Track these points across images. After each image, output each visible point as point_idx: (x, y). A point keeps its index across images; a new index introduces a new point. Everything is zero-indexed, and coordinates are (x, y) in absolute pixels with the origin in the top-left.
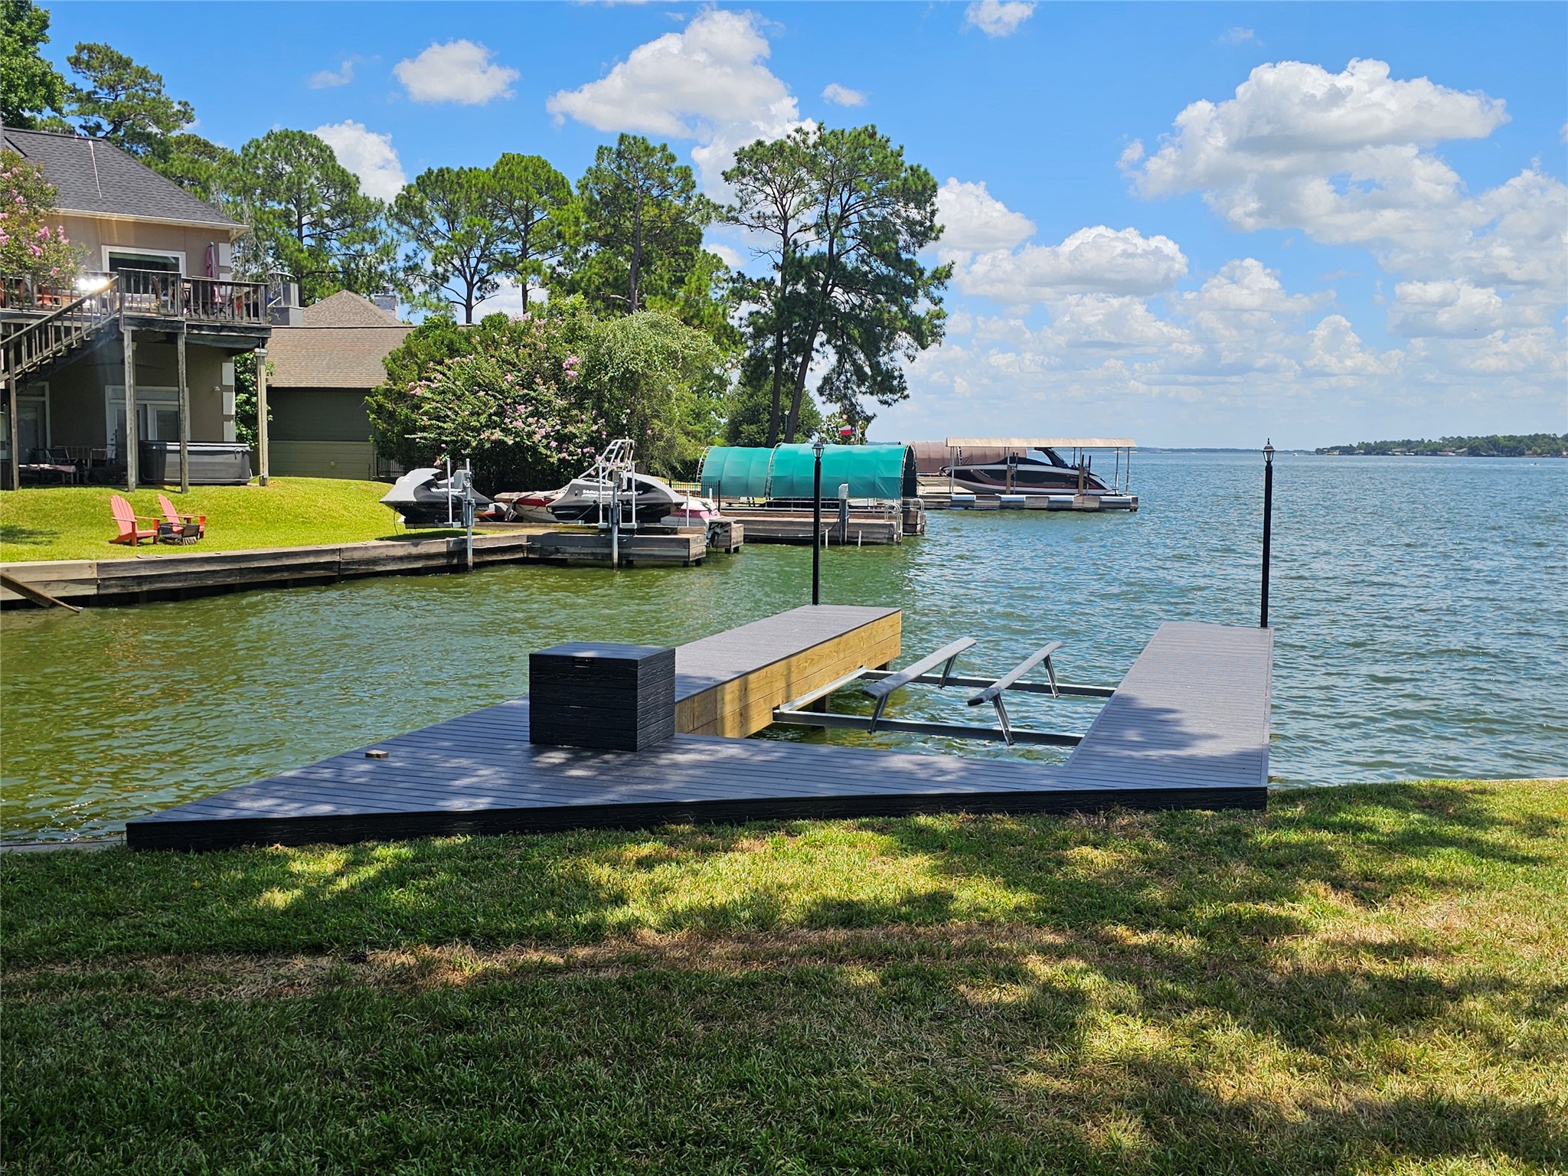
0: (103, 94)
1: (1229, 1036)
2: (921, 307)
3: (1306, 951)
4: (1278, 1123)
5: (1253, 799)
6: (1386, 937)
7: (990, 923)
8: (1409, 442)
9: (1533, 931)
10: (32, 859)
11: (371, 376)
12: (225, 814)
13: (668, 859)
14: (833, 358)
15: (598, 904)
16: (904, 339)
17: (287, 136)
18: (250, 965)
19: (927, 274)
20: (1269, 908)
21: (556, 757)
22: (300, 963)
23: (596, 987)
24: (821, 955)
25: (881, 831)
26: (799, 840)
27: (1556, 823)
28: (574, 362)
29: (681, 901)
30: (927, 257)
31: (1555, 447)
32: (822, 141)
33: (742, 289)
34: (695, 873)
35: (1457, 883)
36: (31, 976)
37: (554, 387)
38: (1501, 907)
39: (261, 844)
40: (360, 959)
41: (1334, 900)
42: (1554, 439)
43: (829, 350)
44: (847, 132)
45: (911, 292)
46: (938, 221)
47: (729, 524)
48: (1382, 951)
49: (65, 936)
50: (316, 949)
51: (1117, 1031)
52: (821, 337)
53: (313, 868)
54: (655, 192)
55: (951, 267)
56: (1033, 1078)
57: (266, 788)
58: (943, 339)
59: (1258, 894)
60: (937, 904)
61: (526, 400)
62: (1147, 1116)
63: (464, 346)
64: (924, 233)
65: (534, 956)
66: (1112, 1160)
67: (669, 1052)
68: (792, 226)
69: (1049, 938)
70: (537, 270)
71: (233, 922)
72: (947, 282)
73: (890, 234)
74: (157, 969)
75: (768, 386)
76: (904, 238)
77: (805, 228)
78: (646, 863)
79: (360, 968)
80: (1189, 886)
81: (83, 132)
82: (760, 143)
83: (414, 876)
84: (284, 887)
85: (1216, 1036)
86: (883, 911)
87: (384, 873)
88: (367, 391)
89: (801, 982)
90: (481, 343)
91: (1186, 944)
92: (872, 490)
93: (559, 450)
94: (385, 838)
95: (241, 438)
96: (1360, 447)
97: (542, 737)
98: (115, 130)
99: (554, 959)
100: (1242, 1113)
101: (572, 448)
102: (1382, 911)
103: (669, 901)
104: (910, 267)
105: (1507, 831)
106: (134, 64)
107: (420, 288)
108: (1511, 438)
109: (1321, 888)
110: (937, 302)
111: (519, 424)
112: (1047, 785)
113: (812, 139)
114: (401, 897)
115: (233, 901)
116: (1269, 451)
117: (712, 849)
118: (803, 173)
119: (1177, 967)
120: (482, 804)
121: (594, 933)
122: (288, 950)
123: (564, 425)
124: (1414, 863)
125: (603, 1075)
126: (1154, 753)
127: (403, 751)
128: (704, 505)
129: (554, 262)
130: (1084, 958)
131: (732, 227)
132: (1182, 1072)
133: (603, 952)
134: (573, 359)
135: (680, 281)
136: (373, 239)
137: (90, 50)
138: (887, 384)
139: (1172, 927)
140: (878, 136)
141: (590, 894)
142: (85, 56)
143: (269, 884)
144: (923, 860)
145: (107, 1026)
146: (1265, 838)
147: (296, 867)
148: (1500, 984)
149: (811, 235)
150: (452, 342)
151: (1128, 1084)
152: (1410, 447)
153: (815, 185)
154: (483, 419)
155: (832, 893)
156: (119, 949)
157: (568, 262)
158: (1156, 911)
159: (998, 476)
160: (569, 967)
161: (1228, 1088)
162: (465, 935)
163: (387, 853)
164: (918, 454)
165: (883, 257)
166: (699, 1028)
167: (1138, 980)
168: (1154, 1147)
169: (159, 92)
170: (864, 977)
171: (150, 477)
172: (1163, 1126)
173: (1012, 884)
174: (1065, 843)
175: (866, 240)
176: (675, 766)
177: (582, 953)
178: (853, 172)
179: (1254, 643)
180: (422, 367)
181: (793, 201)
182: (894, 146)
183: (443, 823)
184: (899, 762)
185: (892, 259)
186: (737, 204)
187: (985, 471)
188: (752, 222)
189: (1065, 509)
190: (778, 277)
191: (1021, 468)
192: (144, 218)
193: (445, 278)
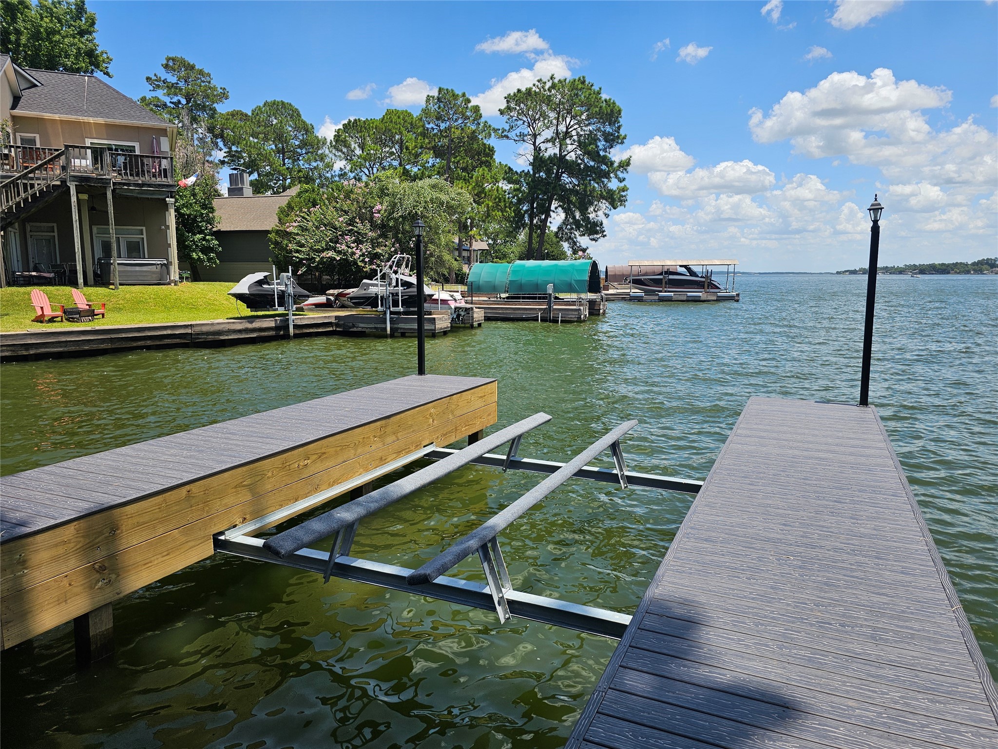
0: (181, 84)
2: (613, 184)
8: (887, 267)
14: (563, 216)
16: (604, 205)
17: (274, 104)
19: (616, 165)
28: (380, 209)
30: (616, 155)
31: (967, 269)
32: (553, 86)
33: (509, 174)
37: (368, 225)
42: (967, 265)
43: (560, 210)
44: (567, 81)
45: (607, 175)
46: (622, 132)
47: (472, 308)
52: (555, 204)
54: (459, 121)
55: (630, 160)
58: (626, 203)
61: (351, 232)
64: (614, 140)
68: (539, 140)
72: (628, 169)
73: (594, 140)
76: (601, 144)
77: (546, 141)
81: (172, 106)
82: (519, 90)
88: (269, 232)
90: (327, 199)
92: (570, 289)
93: (370, 264)
96: (860, 270)
98: (188, 103)
101: (379, 262)
104: (605, 160)
106: (197, 67)
108: (943, 264)
110: (621, 180)
113: (548, 85)
118: (543, 107)
123: (373, 248)
128: (452, 296)
131: (504, 141)
134: (380, 207)
136: (322, 160)
137: (173, 60)
138: (594, 229)
140: (587, 83)
142: (171, 63)
149: (549, 144)
150: (314, 200)
153: (551, 114)
165: (591, 155)
169: (209, 82)
175: (581, 145)
178: (572, 104)
181: (539, 125)
182: (596, 88)
185: (594, 155)
186: (507, 127)
187: (651, 279)
188: (516, 138)
189: (697, 300)
190: (530, 168)
191: (671, 277)
192: (110, 121)
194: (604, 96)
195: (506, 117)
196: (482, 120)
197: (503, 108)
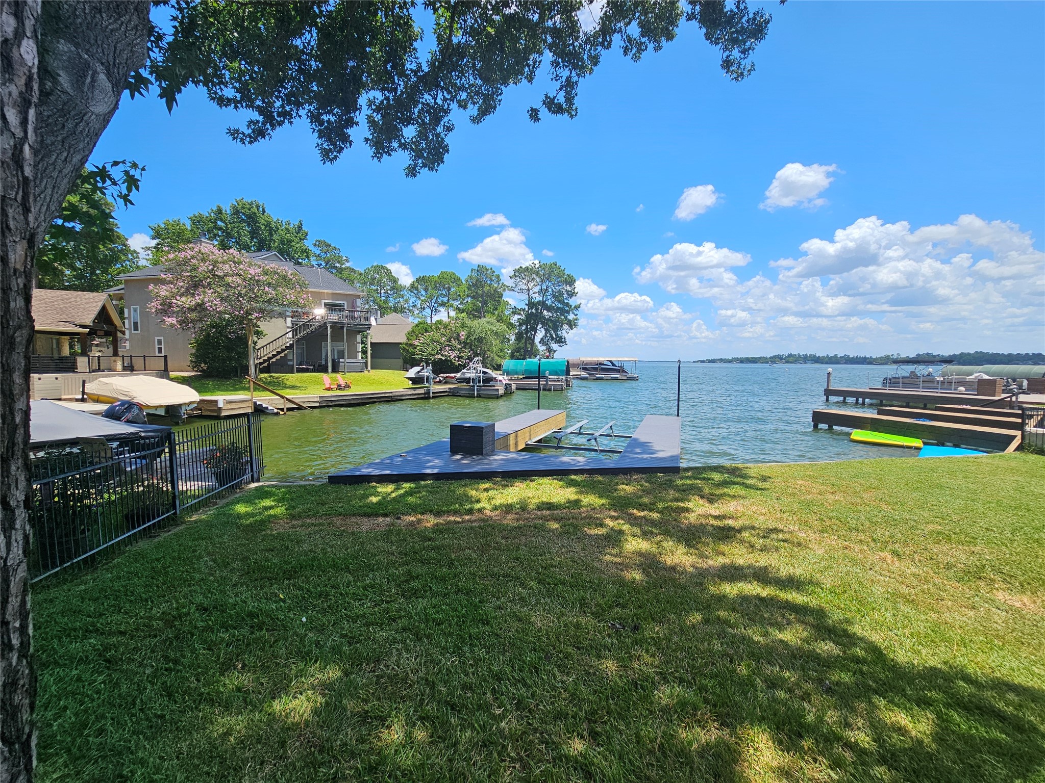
0: (323, 255)
1: (669, 544)
2: (571, 317)
3: (692, 518)
4: (685, 572)
5: (676, 470)
6: (717, 513)
7: (595, 509)
9: (763, 511)
10: (300, 486)
11: (401, 338)
12: (358, 473)
13: (493, 489)
14: (544, 332)
15: (472, 502)
16: (566, 327)
18: (366, 520)
19: (573, 307)
20: (681, 504)
21: (458, 457)
22: (381, 519)
23: (472, 528)
24: (542, 519)
25: (560, 480)
26: (534, 483)
27: (770, 478)
28: (463, 334)
29: (498, 502)
30: (573, 302)
31: (766, 361)
32: (540, 266)
33: (515, 311)
34: (502, 493)
35: (739, 496)
36: (300, 523)
37: (457, 342)
38: (753, 503)
39: (369, 483)
40: (399, 518)
41: (701, 502)
43: (543, 330)
44: (548, 264)
45: (568, 312)
46: (576, 290)
48: (716, 517)
49: (310, 510)
50: (385, 515)
51: (634, 543)
52: (540, 326)
53: (384, 490)
54: (489, 282)
55: (580, 304)
56: (608, 557)
57: (370, 465)
58: (578, 326)
59: (677, 500)
60: (577, 503)
61: (449, 346)
62: (643, 569)
63: (430, 329)
64: (572, 294)
65: (452, 518)
66: (633, 583)
67: (494, 548)
68: (531, 292)
69: (613, 514)
70: (452, 306)
71: (360, 506)
72: (579, 309)
73: (561, 294)
74: (338, 521)
75: (523, 341)
76: (565, 296)
77: (535, 293)
78: (486, 490)
79: (399, 521)
80: (656, 497)
82: (521, 267)
83: (415, 493)
84: (375, 496)
85: (665, 544)
86: (561, 505)
87: (406, 492)
88: (401, 343)
89: (535, 527)
90: (435, 328)
91: (655, 516)
92: (556, 373)
93: (458, 361)
94: (406, 481)
95: (362, 358)
97: (454, 450)
99: (458, 519)
100: (673, 568)
102: (716, 505)
103: (493, 502)
104: (567, 305)
105: (755, 480)
107: (416, 312)
108: (753, 358)
109: (697, 498)
110: (576, 315)
111: (446, 353)
112: (612, 466)
113: (537, 266)
114: (411, 499)
115: (360, 500)
116: (679, 362)
117: (507, 486)
118: (534, 276)
119: (653, 523)
120: (436, 471)
121: (470, 511)
122: (377, 515)
123: (460, 353)
124: (726, 490)
125: (474, 555)
126: (645, 456)
127: (411, 455)
128: (503, 378)
129: (457, 303)
130: (624, 520)
131: (512, 292)
132: (655, 556)
133: (474, 518)
134: (463, 333)
135: (496, 309)
136: (403, 297)
138: (560, 341)
139: (650, 510)
140: (557, 265)
141: (469, 499)
143: (371, 495)
144: (573, 489)
145: (322, 538)
146: (679, 482)
147: (379, 490)
148: (753, 528)
149: (537, 295)
151: (638, 560)
152: (721, 360)
153: (538, 280)
154: (435, 351)
155: (545, 500)
156: (326, 514)
157: (462, 303)
158: (646, 505)
159: (596, 369)
160: (463, 522)
161: (669, 560)
162: (431, 511)
163: (407, 486)
164: (570, 362)
165: (559, 302)
166: (503, 541)
167: (640, 526)
168: (646, 579)
170: (555, 526)
171: (335, 370)
172: (649, 572)
173: (601, 497)
174: (617, 484)
175: (554, 296)
176: (495, 460)
177: (467, 517)
178: (550, 275)
179: (675, 421)
180: (417, 336)
181: (531, 285)
182: (562, 268)
183: (424, 477)
184: (565, 459)
185: (562, 302)
186: (514, 286)
187: (591, 367)
188: (519, 291)
189: (616, 379)
190: (527, 308)
191: (602, 367)
192: (334, 291)
193: (424, 308)
194: (567, 272)
195: (513, 280)
196: (501, 282)
197: (511, 276)
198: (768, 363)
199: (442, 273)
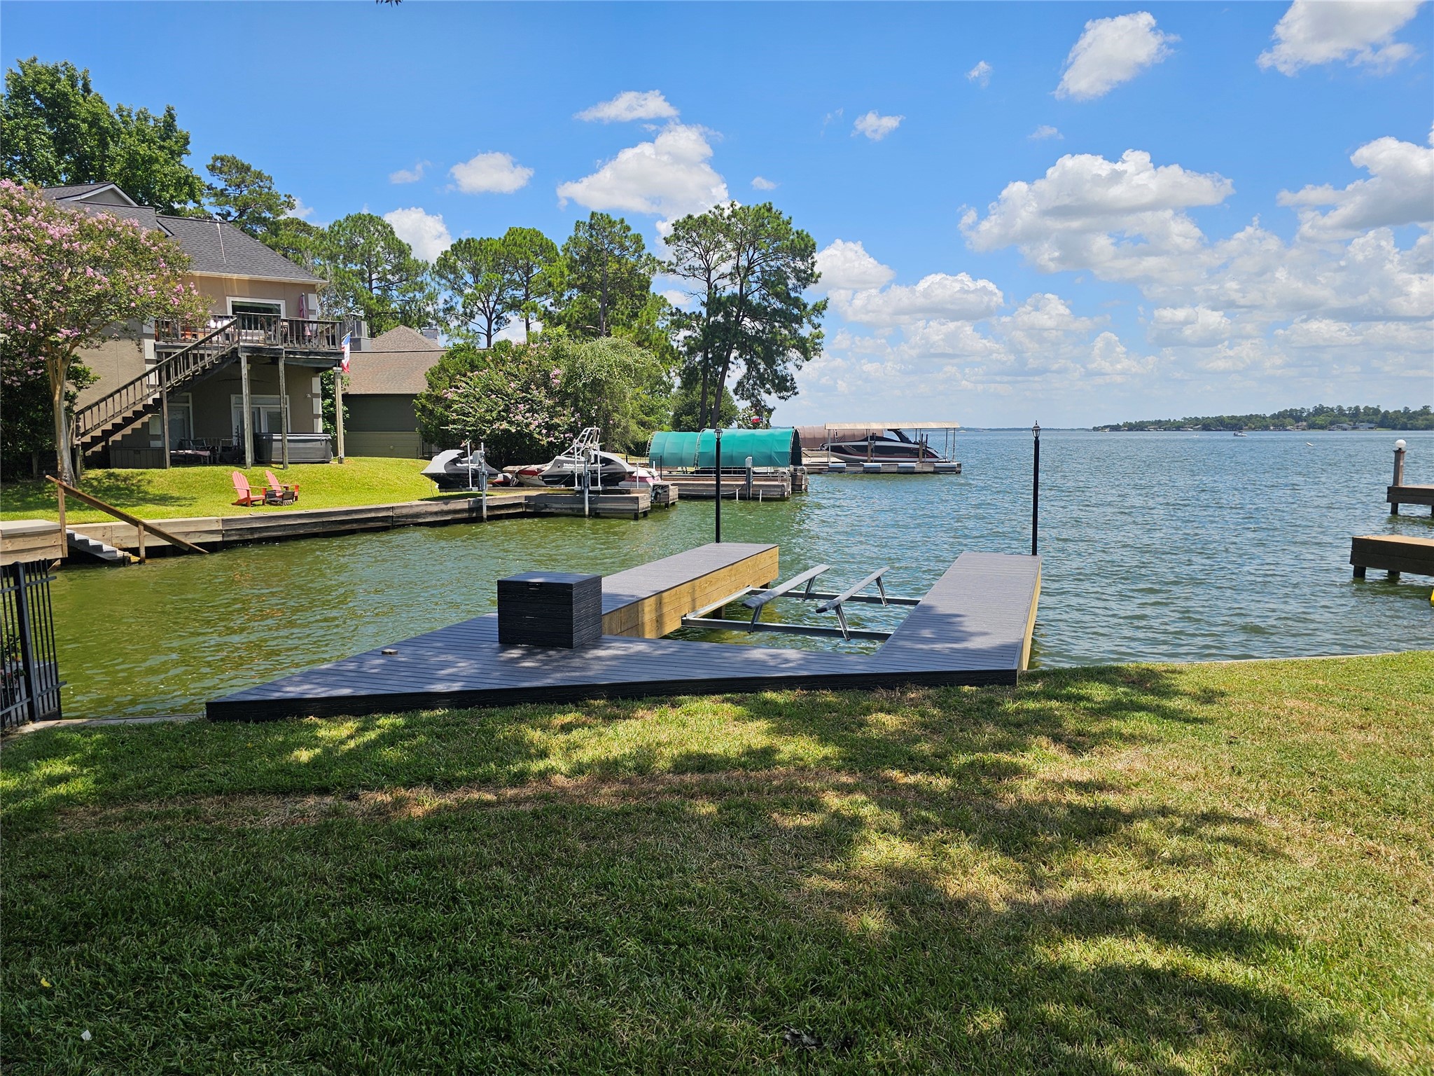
1: (962, 849)
2: (805, 331)
3: (1027, 789)
4: (986, 912)
5: (1006, 678)
6: (1085, 776)
7: (803, 769)
8: (1160, 421)
9: (1193, 771)
10: (139, 728)
11: (417, 386)
12: (276, 695)
13: (583, 725)
14: (744, 369)
15: (529, 757)
16: (794, 354)
17: (359, 219)
18: (276, 802)
19: (810, 307)
20: (1005, 757)
21: (515, 653)
22: (311, 801)
23: (515, 816)
24: (679, 792)
25: (737, 703)
26: (679, 711)
27: (1223, 694)
28: (558, 373)
29: (586, 756)
30: (809, 295)
31: (1265, 423)
32: (734, 214)
33: (679, 320)
34: (600, 735)
35: (1143, 737)
36: (121, 811)
38: (1173, 754)
39: (301, 716)
40: (354, 797)
41: (1053, 750)
42: (1264, 418)
43: (741, 362)
44: (751, 207)
45: (799, 320)
46: (817, 269)
47: (668, 486)
48: (1082, 787)
49: (151, 782)
50: (324, 791)
51: (882, 845)
52: (735, 353)
53: (334, 733)
54: (617, 252)
55: (826, 302)
56: (815, 882)
57: (306, 677)
58: (822, 353)
59: (1000, 746)
60: (765, 756)
61: (525, 400)
62: (892, 907)
63: (481, 364)
64: (807, 278)
65: (475, 795)
66: (860, 939)
67: (559, 862)
68: (714, 275)
69: (845, 779)
70: (535, 309)
71: (269, 772)
72: (824, 312)
73: (783, 279)
74: (209, 806)
75: (699, 388)
76: (792, 282)
77: (722, 276)
78: (566, 728)
79: (352, 804)
80: (951, 741)
82: (690, 217)
83: (402, 737)
84: (309, 747)
85: (952, 850)
86: (728, 760)
87: (382, 736)
88: (414, 396)
89: (661, 813)
90: (493, 361)
91: (942, 783)
92: (770, 461)
93: (548, 436)
94: (387, 711)
95: (326, 431)
96: (1124, 425)
97: (508, 638)
98: (240, 216)
99: (490, 797)
100: (961, 904)
101: (557, 434)
102: (1086, 757)
103: (579, 756)
104: (797, 302)
105: (1186, 699)
107: (454, 323)
108: (1233, 417)
109: (1044, 741)
110: (816, 327)
111: (520, 418)
112: (860, 669)
113: (727, 213)
114: (390, 754)
115: (272, 756)
116: (1038, 429)
117: (616, 717)
118: (721, 237)
119: (931, 799)
120: (456, 687)
121: (520, 779)
122: (304, 791)
123: (551, 418)
124: (1115, 723)
125: (508, 879)
126: (938, 646)
127: (408, 650)
128: (649, 473)
129: (547, 303)
130: (866, 794)
131: (671, 276)
132: (924, 875)
133: (527, 792)
134: (557, 371)
135: (635, 315)
138: (784, 386)
139: (932, 770)
140: (774, 210)
141: (525, 751)
143: (299, 745)
144: (763, 724)
145: (168, 846)
146: (1011, 706)
147: (322, 733)
148: (1164, 811)
149: (727, 281)
151: (883, 885)
152: (1160, 425)
153: (729, 246)
154: (494, 414)
155: (694, 747)
156: (186, 792)
157: (557, 303)
158: (924, 759)
159: (863, 449)
160: (499, 803)
161: (955, 887)
162: (429, 780)
163: (386, 722)
164: (802, 435)
165: (777, 295)
166: (582, 846)
167: (901, 808)
168: (893, 929)
170: (706, 808)
171: (262, 459)
172: (902, 914)
173: (824, 741)
174: (868, 711)
175: (765, 284)
176: (599, 658)
177: (511, 792)
178: (756, 235)
179: (1025, 567)
180: (452, 379)
181: (714, 257)
182: (785, 217)
183: (429, 700)
184: (758, 654)
185: (784, 297)
186: (674, 260)
187: (853, 446)
188: (685, 273)
189: (910, 472)
190: (704, 311)
191: (878, 443)
192: (258, 277)
193: (472, 316)
194: (795, 227)
195: (673, 248)
196: (645, 252)
197: (668, 236)
198: (1266, 428)
199: (512, 232)
